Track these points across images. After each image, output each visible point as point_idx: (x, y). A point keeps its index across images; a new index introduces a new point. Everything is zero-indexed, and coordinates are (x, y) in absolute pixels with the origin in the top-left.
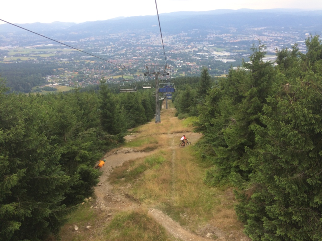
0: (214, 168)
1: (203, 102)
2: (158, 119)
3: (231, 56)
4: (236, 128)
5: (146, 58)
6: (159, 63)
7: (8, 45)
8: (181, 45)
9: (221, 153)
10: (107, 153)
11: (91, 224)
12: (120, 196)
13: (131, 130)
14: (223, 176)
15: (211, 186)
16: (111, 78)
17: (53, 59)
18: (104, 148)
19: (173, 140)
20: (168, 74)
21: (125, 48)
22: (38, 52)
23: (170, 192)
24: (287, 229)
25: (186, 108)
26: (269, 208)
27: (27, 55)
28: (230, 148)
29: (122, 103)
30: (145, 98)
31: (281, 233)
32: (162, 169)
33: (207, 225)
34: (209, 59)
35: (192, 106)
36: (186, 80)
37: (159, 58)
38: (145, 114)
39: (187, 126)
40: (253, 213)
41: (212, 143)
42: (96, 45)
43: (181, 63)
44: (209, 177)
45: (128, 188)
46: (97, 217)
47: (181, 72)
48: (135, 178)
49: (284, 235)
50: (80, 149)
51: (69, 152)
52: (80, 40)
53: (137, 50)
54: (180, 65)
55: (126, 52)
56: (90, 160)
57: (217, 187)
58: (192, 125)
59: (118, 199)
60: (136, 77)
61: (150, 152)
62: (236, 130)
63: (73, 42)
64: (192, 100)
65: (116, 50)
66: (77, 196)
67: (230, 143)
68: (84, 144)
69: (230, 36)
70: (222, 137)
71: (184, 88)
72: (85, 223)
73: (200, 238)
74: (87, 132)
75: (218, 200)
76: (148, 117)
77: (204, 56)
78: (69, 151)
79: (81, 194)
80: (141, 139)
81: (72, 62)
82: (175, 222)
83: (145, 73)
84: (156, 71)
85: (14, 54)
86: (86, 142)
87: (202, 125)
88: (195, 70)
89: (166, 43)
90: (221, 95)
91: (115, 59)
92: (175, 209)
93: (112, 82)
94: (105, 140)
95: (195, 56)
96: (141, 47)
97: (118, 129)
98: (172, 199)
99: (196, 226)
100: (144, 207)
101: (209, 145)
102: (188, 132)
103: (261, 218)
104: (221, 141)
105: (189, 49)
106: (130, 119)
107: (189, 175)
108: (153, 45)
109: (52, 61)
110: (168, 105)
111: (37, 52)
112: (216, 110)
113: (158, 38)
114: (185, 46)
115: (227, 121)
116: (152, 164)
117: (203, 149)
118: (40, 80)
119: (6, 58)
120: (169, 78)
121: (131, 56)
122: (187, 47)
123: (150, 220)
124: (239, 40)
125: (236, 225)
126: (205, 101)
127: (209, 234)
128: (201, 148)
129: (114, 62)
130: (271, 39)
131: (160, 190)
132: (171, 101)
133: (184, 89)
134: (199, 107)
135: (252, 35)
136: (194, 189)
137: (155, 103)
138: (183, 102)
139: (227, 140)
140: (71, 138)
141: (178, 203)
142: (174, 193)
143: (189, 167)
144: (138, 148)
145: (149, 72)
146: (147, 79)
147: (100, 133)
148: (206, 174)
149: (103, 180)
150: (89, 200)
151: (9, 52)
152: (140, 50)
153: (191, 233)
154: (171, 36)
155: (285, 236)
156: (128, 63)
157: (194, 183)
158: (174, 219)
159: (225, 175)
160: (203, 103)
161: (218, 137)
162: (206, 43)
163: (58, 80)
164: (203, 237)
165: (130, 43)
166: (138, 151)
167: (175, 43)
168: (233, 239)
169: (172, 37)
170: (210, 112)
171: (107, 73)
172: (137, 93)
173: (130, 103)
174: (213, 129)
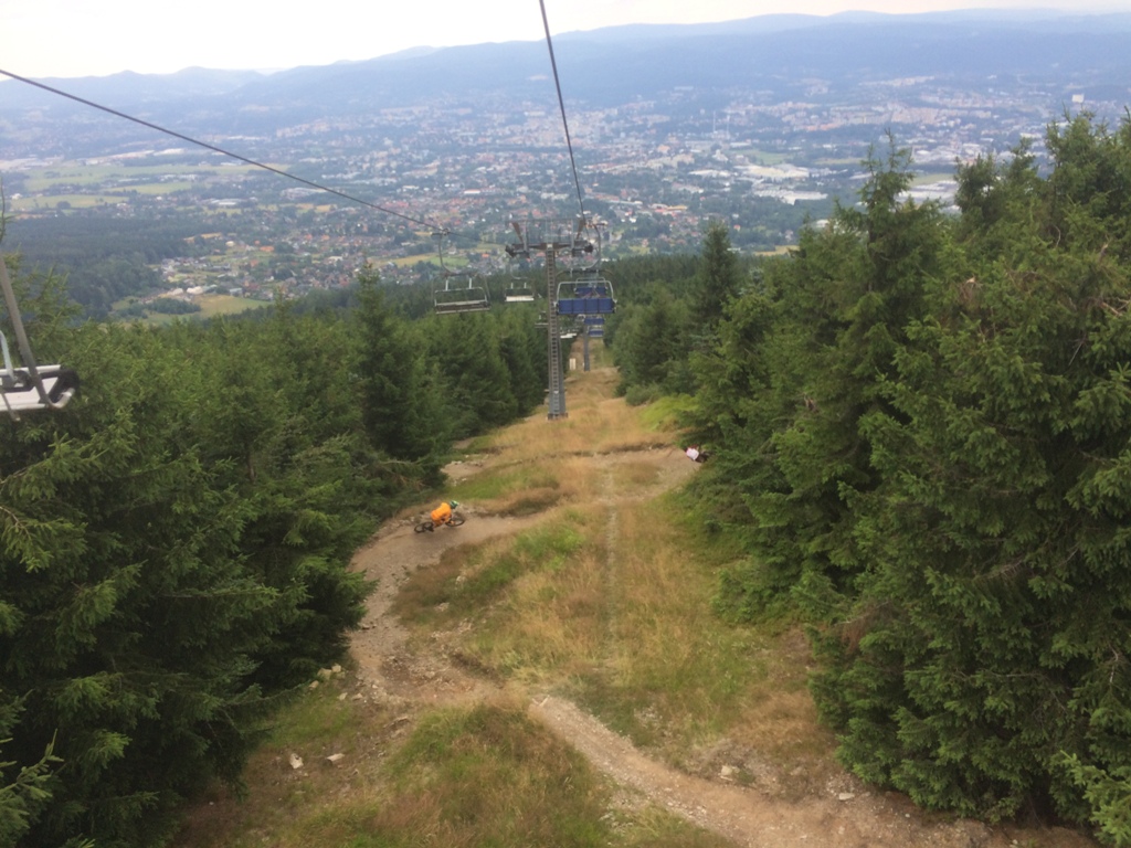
0: (748, 565)
1: (711, 343)
2: (556, 406)
3: (810, 179)
4: (816, 429)
5: (512, 192)
6: (558, 211)
7: (24, 155)
8: (634, 143)
9: (769, 511)
10: (388, 522)
11: (344, 750)
12: (433, 660)
13: (464, 445)
14: (775, 589)
15: (738, 623)
16: (388, 266)
17: (185, 203)
18: (375, 504)
19: (611, 476)
20: (590, 249)
21: (435, 158)
22: (131, 177)
23: (602, 644)
24: (971, 743)
25: (654, 364)
26: (914, 678)
27: (94, 189)
28: (799, 496)
29: (433, 353)
30: (511, 332)
31: (953, 756)
32: (572, 569)
33: (720, 742)
34: (732, 192)
35: (674, 359)
36: (651, 267)
37: (556, 193)
38: (513, 391)
39: (658, 428)
40: (865, 697)
41: (741, 482)
42: (334, 148)
43: (635, 208)
44: (730, 595)
45: (460, 635)
46: (363, 726)
47: (635, 239)
48: (482, 602)
49: (962, 760)
50: (302, 504)
51: (265, 516)
52: (279, 134)
53: (481, 165)
54: (633, 215)
55: (441, 171)
56: (333, 541)
57: (755, 624)
58: (676, 422)
59: (428, 670)
60: (478, 260)
61: (532, 516)
62: (816, 433)
63: (253, 138)
64: (674, 336)
65: (407, 164)
66: (294, 662)
67: (798, 476)
68: (314, 490)
69: (806, 109)
70: (774, 461)
71: (645, 296)
72: (324, 745)
73: (699, 784)
74: (323, 449)
75: (758, 666)
76: (521, 398)
77: (714, 181)
78: (264, 512)
79: (305, 656)
80: (500, 472)
81: (249, 209)
82: (617, 735)
83: (510, 245)
84: (549, 237)
85: (47, 187)
86: (318, 484)
87: (707, 421)
88: (683, 232)
89: (582, 137)
90: (770, 318)
91: (402, 199)
92: (618, 695)
93: (392, 280)
94: (379, 479)
95: (685, 183)
96: (492, 155)
97: (422, 441)
98: (608, 665)
99: (686, 747)
100: (516, 689)
101: (732, 489)
102: (660, 446)
103: (893, 713)
104: (771, 472)
105: (664, 159)
106: (460, 407)
107: (663, 589)
108: (536, 145)
109: (181, 209)
110: (592, 357)
111: (127, 177)
112: (753, 369)
113: (552, 122)
114: (649, 147)
115: (790, 407)
116: (540, 555)
117: (710, 503)
118: (141, 274)
119: (20, 198)
120: (595, 261)
121: (458, 185)
122: (655, 152)
123: (536, 730)
124: (837, 123)
125: (813, 740)
126: (719, 340)
127: (726, 770)
128: (705, 498)
129: (399, 207)
130: (951, 118)
131: (566, 635)
132: (602, 342)
133: (648, 301)
134: (695, 359)
135: (885, 106)
136: (679, 632)
137: (546, 349)
138: (641, 344)
139: (787, 468)
140: (270, 471)
141: (629, 677)
142: (615, 647)
143: (664, 561)
144: (492, 504)
145: (525, 242)
146: (517, 266)
147: (363, 454)
148: (719, 583)
149: (375, 608)
150: (333, 676)
151: (27, 177)
152: (488, 165)
153: (670, 770)
154: (597, 113)
155: (964, 765)
156: (447, 210)
157: (679, 613)
158: (613, 727)
159: (783, 584)
160: (711, 348)
161: (762, 460)
162: (723, 136)
163: (204, 275)
164: (708, 778)
165: (455, 139)
166: (491, 514)
167: (611, 138)
168: (802, 781)
169: (601, 115)
170: (735, 379)
171: (373, 247)
172: (483, 316)
173: (460, 350)
174: (744, 433)
